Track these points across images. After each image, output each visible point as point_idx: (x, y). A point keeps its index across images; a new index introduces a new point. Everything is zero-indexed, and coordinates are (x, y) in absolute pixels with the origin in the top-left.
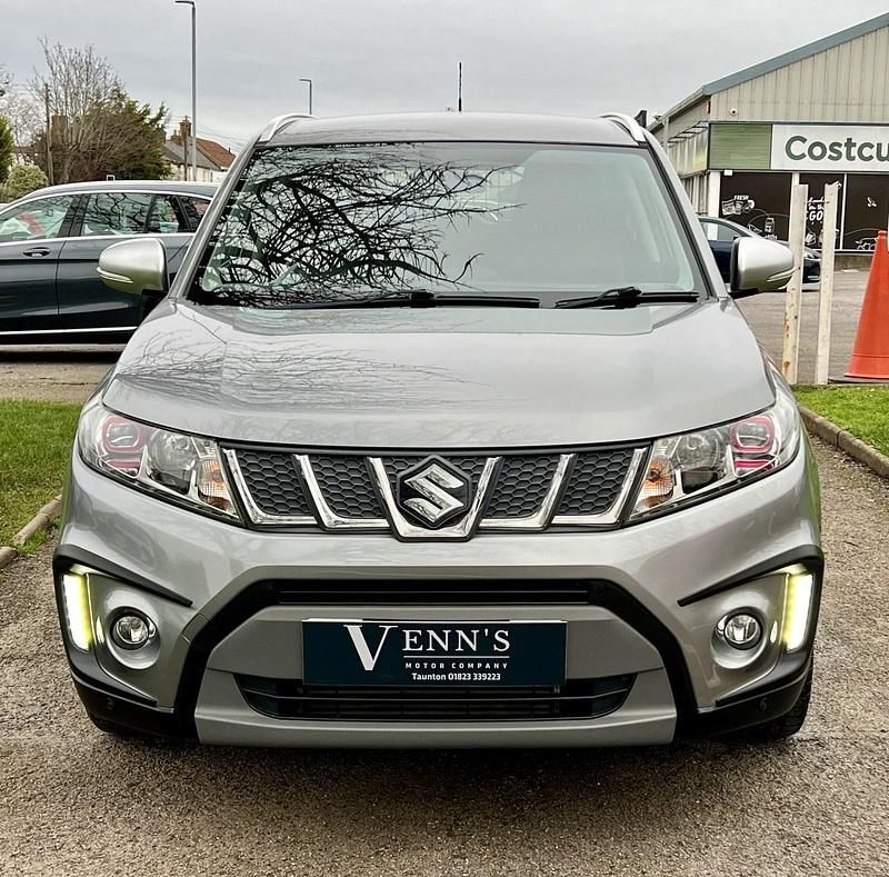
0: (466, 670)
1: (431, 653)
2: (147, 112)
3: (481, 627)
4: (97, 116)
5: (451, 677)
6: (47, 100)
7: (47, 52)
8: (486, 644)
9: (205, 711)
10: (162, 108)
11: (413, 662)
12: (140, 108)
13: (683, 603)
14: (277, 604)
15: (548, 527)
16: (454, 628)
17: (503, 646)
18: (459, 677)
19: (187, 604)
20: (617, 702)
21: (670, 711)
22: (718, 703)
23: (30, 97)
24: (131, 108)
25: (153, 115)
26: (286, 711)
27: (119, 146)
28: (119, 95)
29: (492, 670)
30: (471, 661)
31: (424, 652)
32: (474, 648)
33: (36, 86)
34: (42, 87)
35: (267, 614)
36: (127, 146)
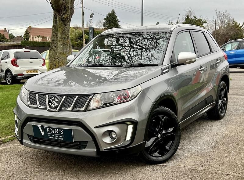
0: (57, 137)
1: (51, 133)
2: (239, 25)
3: (58, 129)
4: (228, 26)
5: (55, 138)
6: (216, 23)
7: (216, 13)
8: (60, 132)
9: (24, 140)
10: (243, 24)
11: (49, 134)
12: (238, 24)
13: (95, 128)
14: (31, 121)
15: (72, 110)
16: (54, 128)
17: (62, 133)
18: (56, 138)
19: (20, 120)
20: (85, 147)
21: (95, 150)
22: (105, 150)
23: (212, 23)
24: (236, 24)
25: (241, 25)
27: (232, 33)
28: (233, 21)
29: (61, 138)
30: (58, 135)
31: (50, 133)
32: (58, 133)
33: (214, 21)
34: (215, 21)
35: (29, 123)
36: (235, 33)
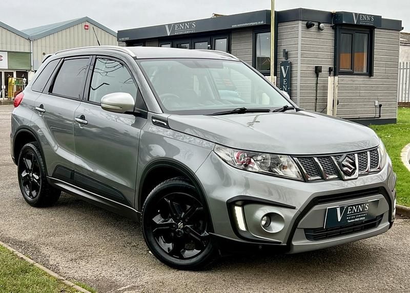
0: (358, 217)
5: (356, 220)
9: (295, 242)
11: (349, 216)
14: (317, 204)
16: (358, 205)
17: (367, 209)
19: (294, 208)
26: (316, 238)
29: (363, 217)
31: (351, 213)
32: (362, 210)
35: (316, 208)
